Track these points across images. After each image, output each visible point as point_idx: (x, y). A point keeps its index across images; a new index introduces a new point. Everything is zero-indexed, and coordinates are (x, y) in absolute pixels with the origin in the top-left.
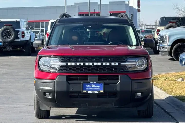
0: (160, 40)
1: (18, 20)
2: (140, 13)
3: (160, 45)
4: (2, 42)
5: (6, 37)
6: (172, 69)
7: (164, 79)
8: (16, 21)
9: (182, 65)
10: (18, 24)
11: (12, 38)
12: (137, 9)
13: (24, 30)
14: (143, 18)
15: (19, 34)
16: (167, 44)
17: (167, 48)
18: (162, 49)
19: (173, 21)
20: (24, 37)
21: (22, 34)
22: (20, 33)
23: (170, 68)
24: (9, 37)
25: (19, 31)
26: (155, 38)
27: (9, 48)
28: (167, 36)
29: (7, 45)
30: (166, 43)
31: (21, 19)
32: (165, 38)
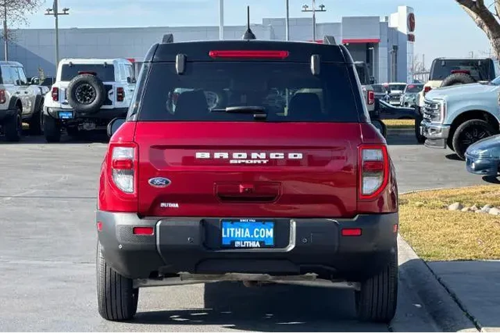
0: (426, 113)
1: (110, 61)
2: (414, 43)
3: (427, 124)
4: (72, 112)
5: (81, 100)
6: (450, 179)
7: (418, 203)
8: (106, 63)
9: (471, 171)
10: (109, 70)
11: (95, 101)
12: (406, 34)
13: (122, 83)
14: (424, 55)
15: (112, 93)
16: (441, 122)
17: (440, 131)
18: (430, 134)
19: (462, 68)
20: (122, 100)
21: (118, 92)
22: (114, 90)
23: (445, 176)
24: (89, 100)
25: (110, 87)
26: (420, 108)
27: (88, 124)
28: (442, 103)
29: (84, 118)
30: (440, 119)
31: (118, 60)
32: (437, 108)
